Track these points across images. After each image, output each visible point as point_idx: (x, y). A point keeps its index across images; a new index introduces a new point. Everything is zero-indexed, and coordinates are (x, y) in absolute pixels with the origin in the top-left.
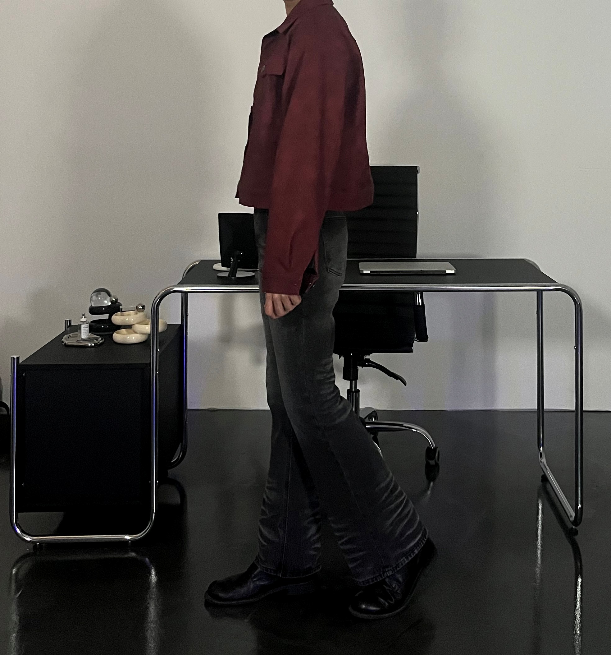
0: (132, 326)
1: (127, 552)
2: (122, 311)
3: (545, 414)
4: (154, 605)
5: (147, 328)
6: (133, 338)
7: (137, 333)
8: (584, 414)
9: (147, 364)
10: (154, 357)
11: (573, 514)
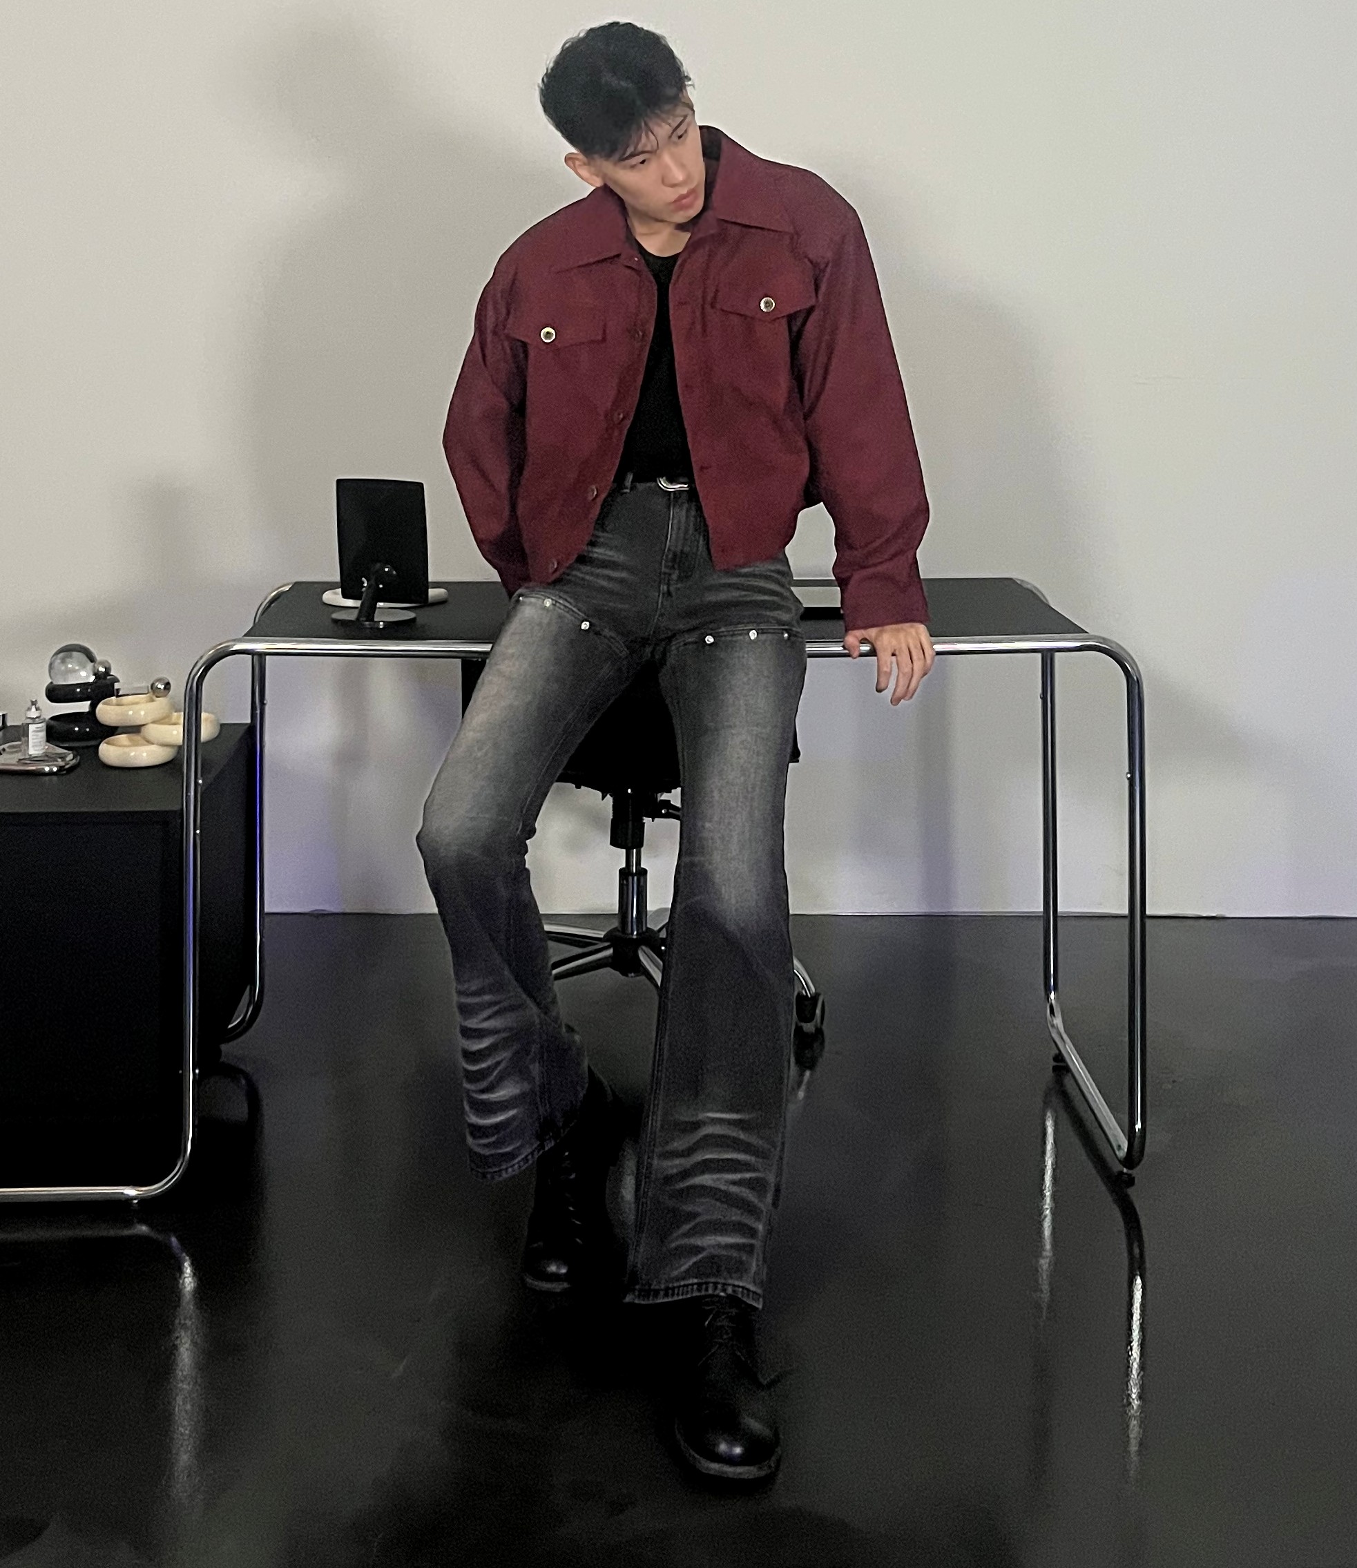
0: (143, 728)
1: (129, 1224)
2: (121, 693)
3: (1059, 924)
4: (189, 1342)
5: (176, 734)
6: (144, 754)
7: (153, 744)
8: (1148, 922)
9: (176, 812)
10: (190, 796)
11: (1124, 1142)
